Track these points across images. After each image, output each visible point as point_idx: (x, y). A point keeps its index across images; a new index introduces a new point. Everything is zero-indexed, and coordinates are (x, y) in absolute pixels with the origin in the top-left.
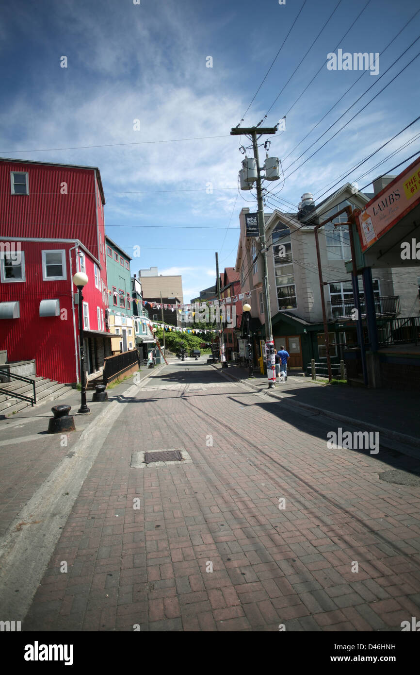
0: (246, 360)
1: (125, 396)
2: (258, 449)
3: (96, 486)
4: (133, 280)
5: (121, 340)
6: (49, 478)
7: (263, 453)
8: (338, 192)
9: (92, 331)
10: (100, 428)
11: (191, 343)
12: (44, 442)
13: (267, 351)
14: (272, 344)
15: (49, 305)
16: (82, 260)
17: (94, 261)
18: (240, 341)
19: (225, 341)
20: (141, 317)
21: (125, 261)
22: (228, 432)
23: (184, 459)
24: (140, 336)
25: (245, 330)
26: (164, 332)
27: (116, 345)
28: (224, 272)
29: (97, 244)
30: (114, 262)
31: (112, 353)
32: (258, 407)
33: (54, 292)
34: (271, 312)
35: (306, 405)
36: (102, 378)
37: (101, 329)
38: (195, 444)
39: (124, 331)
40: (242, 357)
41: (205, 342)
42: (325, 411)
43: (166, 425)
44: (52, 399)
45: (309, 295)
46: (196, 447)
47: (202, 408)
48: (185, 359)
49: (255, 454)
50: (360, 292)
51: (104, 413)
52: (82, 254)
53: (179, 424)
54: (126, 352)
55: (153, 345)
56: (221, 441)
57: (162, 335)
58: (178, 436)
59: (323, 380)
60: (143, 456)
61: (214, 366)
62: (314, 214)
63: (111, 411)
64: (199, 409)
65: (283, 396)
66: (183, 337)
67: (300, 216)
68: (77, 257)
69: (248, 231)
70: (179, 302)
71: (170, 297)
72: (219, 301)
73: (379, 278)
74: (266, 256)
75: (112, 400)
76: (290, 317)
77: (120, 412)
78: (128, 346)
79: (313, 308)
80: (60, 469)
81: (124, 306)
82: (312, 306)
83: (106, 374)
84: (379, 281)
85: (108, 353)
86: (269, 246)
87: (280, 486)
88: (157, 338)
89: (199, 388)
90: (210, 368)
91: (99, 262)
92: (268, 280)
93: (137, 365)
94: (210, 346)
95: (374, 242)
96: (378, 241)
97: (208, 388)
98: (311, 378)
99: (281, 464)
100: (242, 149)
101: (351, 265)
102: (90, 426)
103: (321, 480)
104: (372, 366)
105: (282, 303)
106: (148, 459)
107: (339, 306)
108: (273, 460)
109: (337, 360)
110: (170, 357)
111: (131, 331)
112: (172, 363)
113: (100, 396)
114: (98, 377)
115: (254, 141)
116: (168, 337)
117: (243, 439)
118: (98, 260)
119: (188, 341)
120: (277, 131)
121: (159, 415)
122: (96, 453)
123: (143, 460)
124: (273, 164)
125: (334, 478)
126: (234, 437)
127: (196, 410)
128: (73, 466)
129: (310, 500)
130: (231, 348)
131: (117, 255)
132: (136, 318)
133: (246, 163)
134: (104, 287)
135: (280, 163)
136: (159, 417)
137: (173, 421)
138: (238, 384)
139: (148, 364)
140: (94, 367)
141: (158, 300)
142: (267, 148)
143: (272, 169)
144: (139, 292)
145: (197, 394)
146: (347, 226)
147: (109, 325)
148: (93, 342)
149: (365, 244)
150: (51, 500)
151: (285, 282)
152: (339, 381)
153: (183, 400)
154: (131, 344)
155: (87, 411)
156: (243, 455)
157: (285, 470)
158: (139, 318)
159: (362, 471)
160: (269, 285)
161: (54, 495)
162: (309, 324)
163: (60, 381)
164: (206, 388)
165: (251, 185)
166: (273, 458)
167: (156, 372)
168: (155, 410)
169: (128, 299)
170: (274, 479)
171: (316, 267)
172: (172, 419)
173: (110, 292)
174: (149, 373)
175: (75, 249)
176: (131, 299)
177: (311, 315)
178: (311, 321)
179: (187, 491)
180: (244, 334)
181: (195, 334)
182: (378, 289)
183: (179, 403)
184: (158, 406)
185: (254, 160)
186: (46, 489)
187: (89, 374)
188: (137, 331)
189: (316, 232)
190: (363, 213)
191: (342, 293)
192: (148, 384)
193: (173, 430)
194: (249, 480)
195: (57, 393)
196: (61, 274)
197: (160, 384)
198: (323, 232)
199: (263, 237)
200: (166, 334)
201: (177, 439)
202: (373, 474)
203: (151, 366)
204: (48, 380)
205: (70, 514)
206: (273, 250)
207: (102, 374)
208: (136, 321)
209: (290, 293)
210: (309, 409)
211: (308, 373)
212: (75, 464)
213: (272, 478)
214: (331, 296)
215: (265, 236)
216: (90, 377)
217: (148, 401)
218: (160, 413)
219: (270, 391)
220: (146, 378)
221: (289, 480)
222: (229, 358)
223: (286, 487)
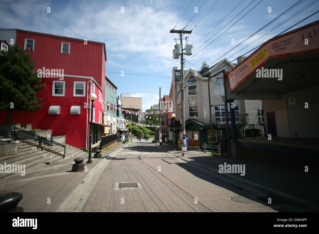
0: (172, 142)
1: (110, 156)
2: (175, 184)
3: (95, 197)
4: (118, 99)
5: (109, 128)
6: (72, 192)
7: (177, 186)
8: (220, 62)
9: (96, 123)
10: (97, 171)
11: (145, 132)
12: (70, 176)
13: (182, 137)
14: (185, 134)
15: (75, 109)
16: (93, 87)
17: (99, 88)
18: (170, 132)
19: (162, 132)
20: (120, 117)
21: (114, 89)
22: (161, 175)
23: (139, 187)
24: (119, 127)
25: (172, 127)
26: (132, 125)
27: (107, 131)
28: (163, 97)
29: (101, 80)
30: (109, 89)
31: (105, 134)
32: (176, 165)
33: (78, 102)
34: (185, 118)
35: (199, 165)
36: (99, 147)
37: (100, 122)
38: (144, 180)
39: (111, 124)
40: (170, 140)
41: (152, 132)
42: (209, 168)
43: (130, 171)
44: (73, 156)
45: (204, 111)
46: (145, 182)
47: (149, 164)
48: (141, 140)
49: (173, 186)
50: (228, 111)
51: (99, 164)
52: (94, 85)
53: (137, 171)
54: (111, 135)
55: (125, 132)
56: (157, 179)
57: (130, 127)
58: (136, 176)
59: (209, 153)
60: (119, 184)
61: (155, 144)
62: (208, 72)
63: (103, 163)
64: (147, 164)
65: (189, 160)
66: (141, 128)
67: (201, 72)
68: (91, 86)
69: (176, 78)
70: (140, 111)
71: (136, 108)
72: (160, 112)
73: (238, 104)
74: (184, 91)
75: (103, 158)
76: (195, 121)
77: (107, 164)
78: (113, 131)
79: (206, 117)
80: (78, 188)
81: (112, 111)
82: (206, 116)
83: (101, 145)
84: (239, 106)
85: (102, 134)
86: (186, 86)
87: (183, 201)
88: (128, 128)
89: (148, 154)
90: (154, 145)
91: (102, 89)
92: (184, 102)
93: (117, 141)
94: (154, 134)
95: (235, 87)
96: (237, 87)
97: (152, 155)
98: (204, 152)
99: (185, 191)
100: (175, 40)
101: (224, 98)
102: (93, 169)
103: (203, 199)
104: (233, 147)
105: (191, 114)
106: (121, 186)
107: (219, 117)
108: (181, 189)
109: (217, 144)
110: (133, 139)
111: (115, 124)
112: (134, 141)
113: (98, 156)
114: (97, 146)
115: (181, 36)
116: (133, 128)
117: (168, 179)
118: (101, 87)
119: (143, 131)
120: (192, 32)
121: (127, 166)
122: (96, 182)
123: (118, 186)
124: (189, 47)
125: (210, 198)
126: (163, 178)
127: (145, 165)
128: (84, 188)
129: (197, 207)
130: (165, 135)
131: (110, 86)
132: (118, 118)
133: (176, 46)
134: (103, 101)
135: (192, 47)
136: (127, 167)
137: (134, 169)
138: (167, 153)
139: (122, 141)
140: (95, 141)
141: (129, 109)
142: (187, 40)
143: (189, 50)
144: (120, 105)
145: (146, 157)
146: (223, 79)
147: (104, 120)
148: (96, 128)
149: (231, 88)
150: (74, 202)
151: (194, 104)
152: (217, 154)
153: (139, 160)
154: (114, 130)
155: (91, 162)
156: (167, 186)
157: (187, 194)
158: (119, 117)
159: (223, 196)
160: (184, 105)
161: (75, 200)
162: (204, 125)
163: (78, 147)
164: (151, 155)
165: (178, 57)
166: (181, 188)
167: (126, 145)
168: (125, 163)
169: (115, 108)
170: (181, 198)
171: (208, 97)
172: (133, 168)
173: (106, 104)
174: (123, 145)
175: (90, 82)
176: (116, 108)
177: (205, 121)
178: (205, 124)
179: (139, 201)
180: (171, 128)
181: (147, 127)
182: (238, 110)
183: (137, 161)
184: (127, 162)
185: (180, 45)
186: (71, 197)
187: (92, 144)
188: (118, 124)
189: (208, 81)
190: (231, 73)
191: (221, 111)
192: (122, 151)
193: (134, 173)
194: (169, 197)
195: (76, 153)
196: (83, 94)
197: (128, 151)
198: (212, 81)
199: (183, 82)
200: (132, 127)
201: (136, 178)
202: (229, 197)
203: (124, 142)
204: (72, 146)
205: (83, 209)
206: (188, 88)
207: (99, 145)
208: (118, 119)
209: (195, 109)
210: (201, 166)
211: (202, 150)
212: (85, 187)
213: (180, 197)
214: (215, 112)
215: (184, 81)
216: (93, 146)
217: (122, 159)
218: (128, 165)
219: (183, 158)
220: (121, 148)
221: (188, 198)
222: (163, 141)
223: (186, 201)
